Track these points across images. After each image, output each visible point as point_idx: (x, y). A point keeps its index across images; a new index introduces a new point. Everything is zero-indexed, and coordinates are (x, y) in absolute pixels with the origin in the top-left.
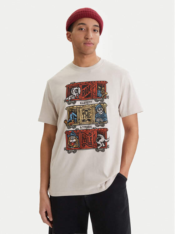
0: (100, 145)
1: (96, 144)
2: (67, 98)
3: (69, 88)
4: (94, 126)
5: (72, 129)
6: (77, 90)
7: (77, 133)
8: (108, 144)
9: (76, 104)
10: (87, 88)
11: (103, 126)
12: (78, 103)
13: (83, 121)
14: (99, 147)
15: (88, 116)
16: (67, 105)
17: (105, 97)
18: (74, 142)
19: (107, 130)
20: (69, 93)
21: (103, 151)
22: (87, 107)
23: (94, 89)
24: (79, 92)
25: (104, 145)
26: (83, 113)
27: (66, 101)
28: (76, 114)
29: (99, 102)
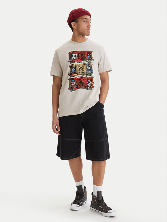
0: (89, 86)
1: (87, 86)
2: (70, 60)
3: (71, 54)
4: (85, 75)
5: (73, 77)
6: (75, 55)
7: (76, 80)
8: (94, 85)
9: (75, 63)
10: (81, 54)
11: (91, 76)
12: (76, 63)
13: (80, 73)
14: (88, 88)
15: (82, 70)
16: (69, 64)
17: (92, 59)
18: (74, 85)
19: (93, 78)
20: (70, 57)
21: (91, 89)
22: (81, 65)
23: (85, 55)
24: (77, 56)
25: (91, 86)
26: (79, 69)
27: (69, 61)
28: (75, 69)
29: (88, 62)
